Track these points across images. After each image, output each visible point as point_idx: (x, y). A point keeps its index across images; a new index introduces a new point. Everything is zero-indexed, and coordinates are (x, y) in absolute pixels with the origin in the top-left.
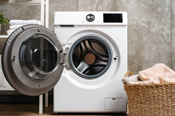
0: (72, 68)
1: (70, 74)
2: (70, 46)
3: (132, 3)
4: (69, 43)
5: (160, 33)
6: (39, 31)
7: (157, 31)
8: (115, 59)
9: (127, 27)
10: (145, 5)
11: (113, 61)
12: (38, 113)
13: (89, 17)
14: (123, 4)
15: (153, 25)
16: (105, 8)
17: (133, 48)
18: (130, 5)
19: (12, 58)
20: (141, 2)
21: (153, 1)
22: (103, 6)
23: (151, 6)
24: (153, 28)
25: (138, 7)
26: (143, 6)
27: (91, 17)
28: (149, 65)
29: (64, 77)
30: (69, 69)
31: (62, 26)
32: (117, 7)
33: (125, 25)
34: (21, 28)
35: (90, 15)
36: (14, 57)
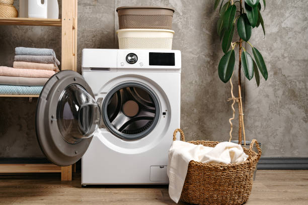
0: (106, 126)
1: (103, 134)
2: (104, 96)
4: (102, 91)
6: (74, 80)
8: (164, 114)
9: (180, 72)
11: (162, 116)
13: (129, 58)
17: (191, 91)
18: (188, 30)
19: (50, 119)
20: (204, 27)
27: (133, 58)
28: (214, 115)
30: (102, 127)
31: (93, 69)
33: (178, 70)
35: (132, 55)
36: (52, 117)
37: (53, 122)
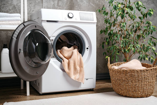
1: (53, 61)
2: (54, 38)
3: (85, 2)
4: (53, 35)
5: (103, 26)
6: (36, 27)
7: (102, 25)
8: (87, 48)
10: (93, 4)
11: (86, 50)
12: (26, 95)
14: (78, 2)
15: (99, 20)
16: (64, 4)
18: (83, 3)
19: (19, 51)
20: (90, 2)
21: (99, 2)
22: (63, 3)
23: (98, 5)
24: (99, 22)
25: (89, 5)
26: (92, 5)
29: (51, 64)
30: (53, 57)
32: (74, 4)
34: (22, 24)
36: (20, 50)
37: (21, 53)
